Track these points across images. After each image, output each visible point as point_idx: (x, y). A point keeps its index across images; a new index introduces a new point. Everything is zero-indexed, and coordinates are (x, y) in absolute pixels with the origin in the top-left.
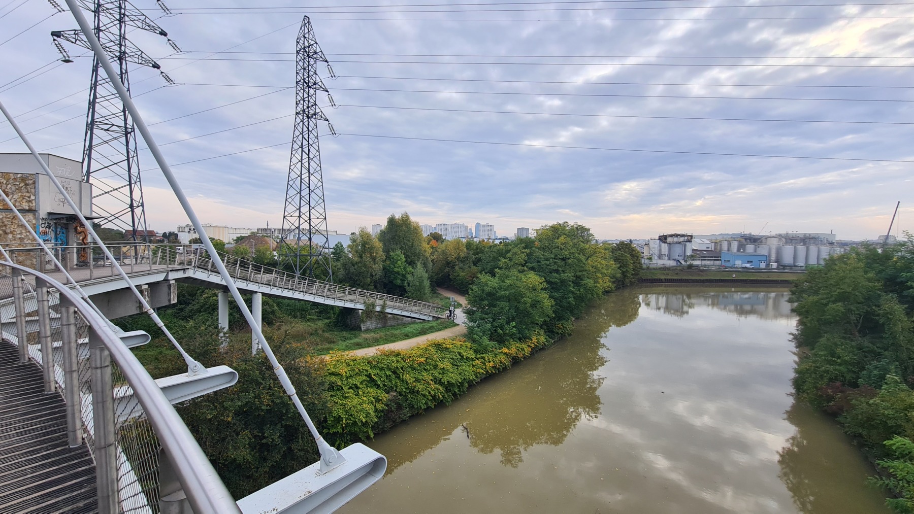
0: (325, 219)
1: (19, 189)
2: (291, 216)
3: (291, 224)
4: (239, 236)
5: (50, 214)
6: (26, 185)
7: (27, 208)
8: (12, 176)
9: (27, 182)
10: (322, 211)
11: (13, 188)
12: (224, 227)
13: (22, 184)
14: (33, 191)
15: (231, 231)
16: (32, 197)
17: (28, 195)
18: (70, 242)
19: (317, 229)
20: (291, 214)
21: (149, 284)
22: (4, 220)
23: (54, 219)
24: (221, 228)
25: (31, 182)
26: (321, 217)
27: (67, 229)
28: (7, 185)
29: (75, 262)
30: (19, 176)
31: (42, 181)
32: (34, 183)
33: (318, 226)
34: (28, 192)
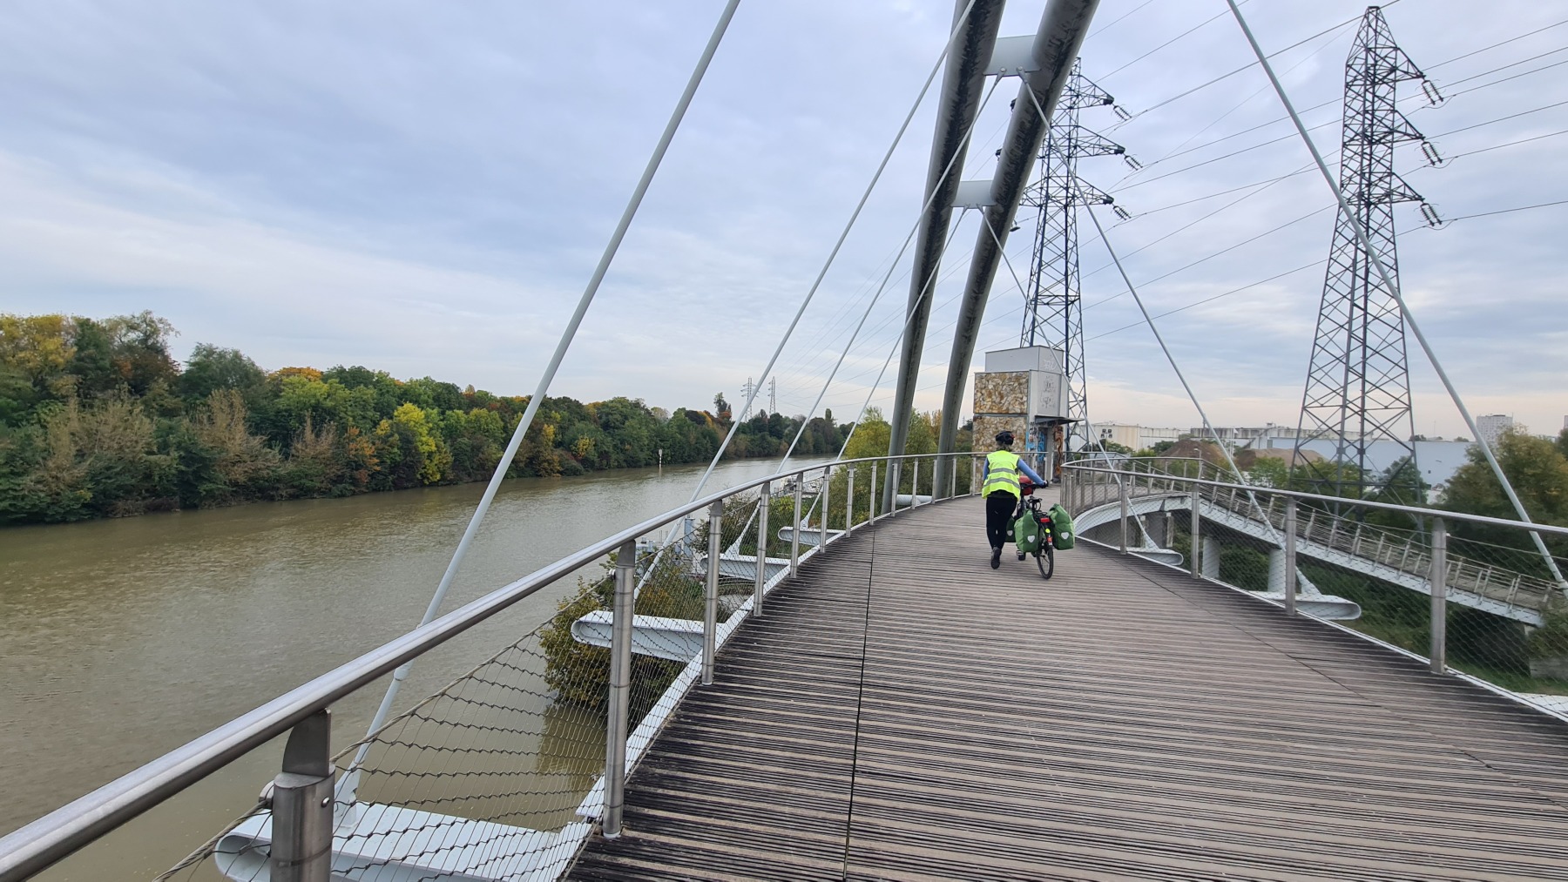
0: (1409, 408)
1: (1013, 390)
2: (1322, 406)
3: (1320, 423)
4: (1159, 441)
5: (1037, 417)
6: (1020, 384)
7: (1019, 411)
8: (1008, 376)
9: (1021, 381)
10: (1398, 392)
11: (1008, 389)
12: (1135, 427)
13: (1016, 384)
14: (1026, 391)
15: (1145, 433)
16: (1025, 399)
17: (1021, 396)
18: (1048, 449)
19: (1384, 429)
20: (1322, 401)
21: (1147, 515)
22: (998, 425)
23: (1040, 424)
24: (1130, 429)
25: (1024, 380)
26: (1398, 404)
27: (1046, 435)
28: (1003, 385)
29: (1051, 478)
30: (1014, 374)
31: (1034, 377)
32: (1027, 381)
33: (1387, 425)
34: (1021, 393)
